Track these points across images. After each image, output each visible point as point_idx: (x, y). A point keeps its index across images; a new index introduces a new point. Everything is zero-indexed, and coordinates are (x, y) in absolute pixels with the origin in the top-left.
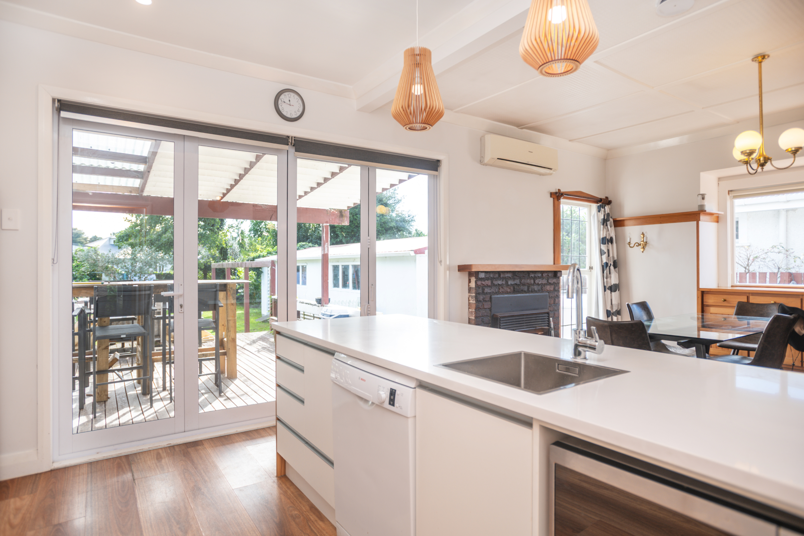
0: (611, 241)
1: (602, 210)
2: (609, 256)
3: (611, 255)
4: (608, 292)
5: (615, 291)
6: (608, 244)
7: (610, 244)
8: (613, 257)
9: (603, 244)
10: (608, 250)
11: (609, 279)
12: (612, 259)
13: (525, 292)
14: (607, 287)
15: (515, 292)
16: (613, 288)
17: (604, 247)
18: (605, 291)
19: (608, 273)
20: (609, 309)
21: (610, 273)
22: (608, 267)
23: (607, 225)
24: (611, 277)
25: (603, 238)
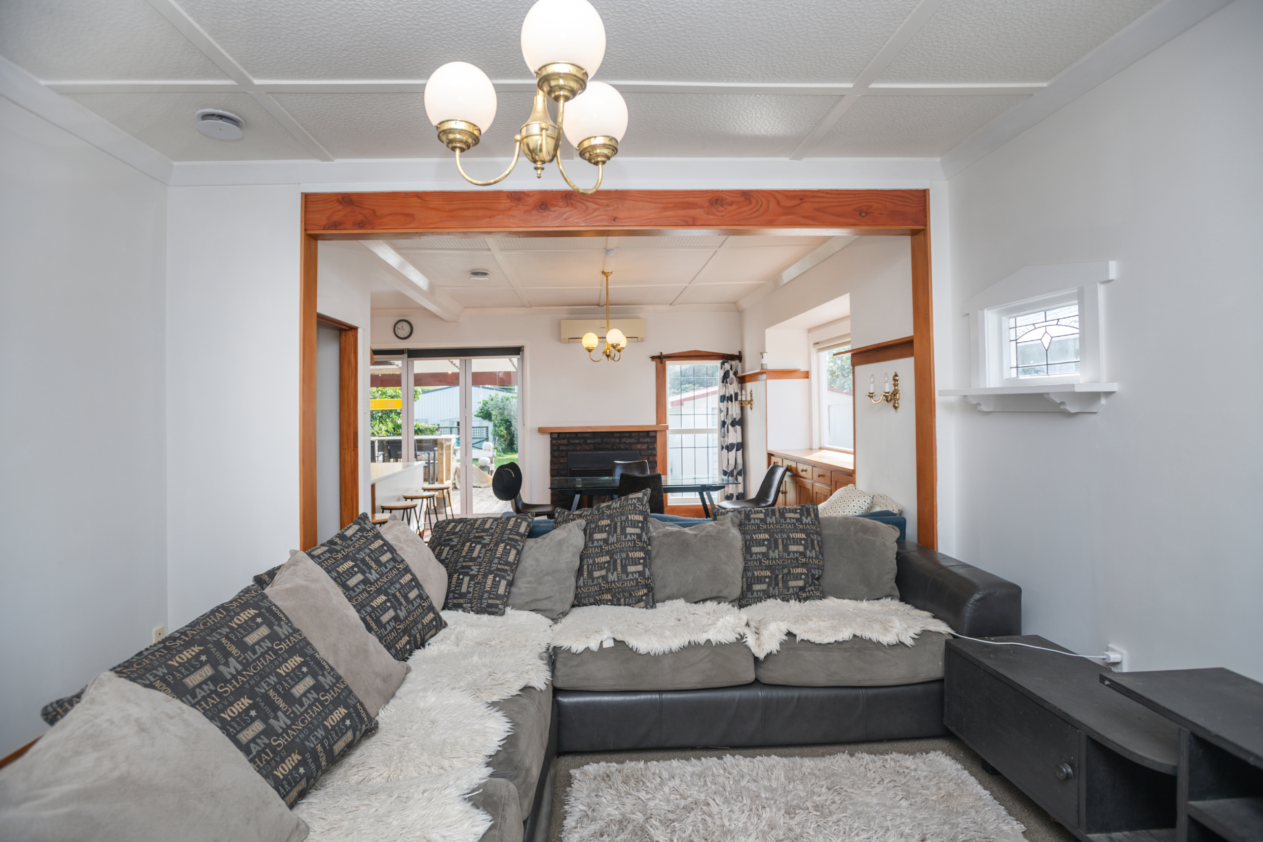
0: (730, 399)
1: (723, 366)
2: (727, 414)
3: (730, 413)
4: (725, 451)
5: (731, 451)
6: (728, 402)
7: (729, 402)
8: (732, 415)
9: (721, 402)
10: (727, 409)
11: (726, 438)
12: (730, 417)
13: (609, 450)
14: (724, 446)
15: (596, 449)
16: (729, 448)
17: (724, 406)
18: (722, 450)
19: (726, 432)
20: (725, 469)
21: (728, 432)
22: (726, 426)
23: (727, 382)
24: (728, 436)
25: (721, 396)
